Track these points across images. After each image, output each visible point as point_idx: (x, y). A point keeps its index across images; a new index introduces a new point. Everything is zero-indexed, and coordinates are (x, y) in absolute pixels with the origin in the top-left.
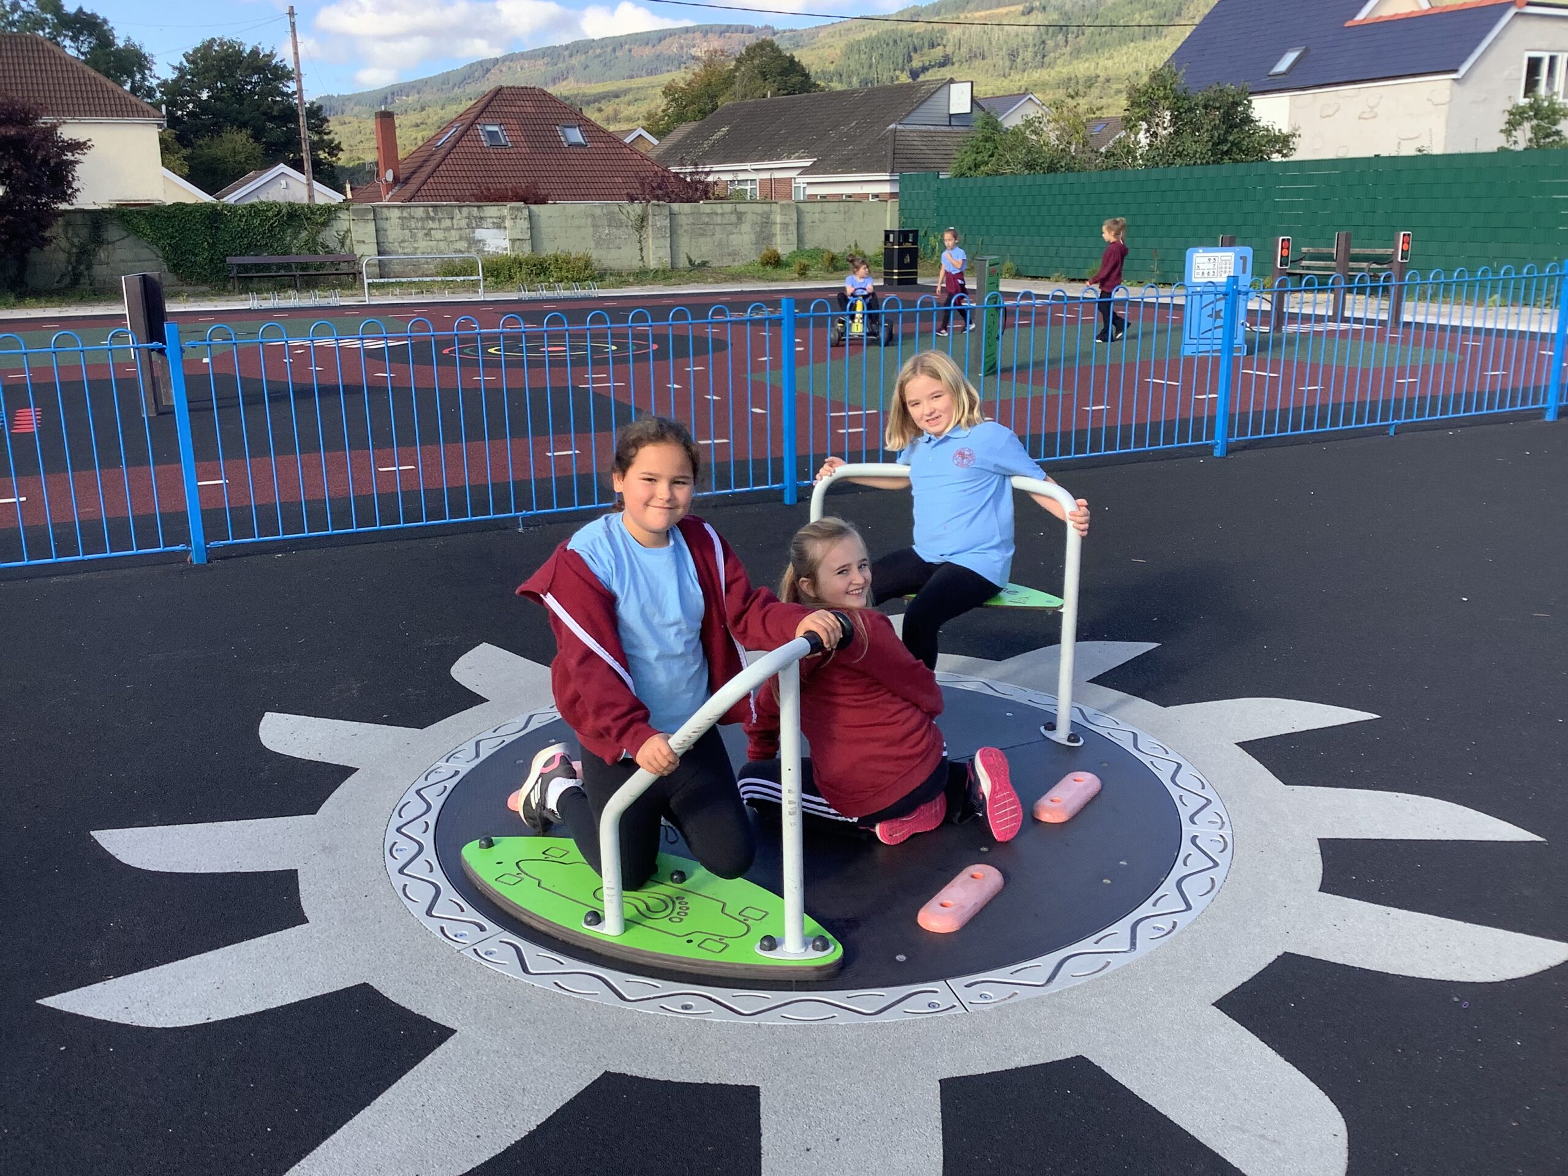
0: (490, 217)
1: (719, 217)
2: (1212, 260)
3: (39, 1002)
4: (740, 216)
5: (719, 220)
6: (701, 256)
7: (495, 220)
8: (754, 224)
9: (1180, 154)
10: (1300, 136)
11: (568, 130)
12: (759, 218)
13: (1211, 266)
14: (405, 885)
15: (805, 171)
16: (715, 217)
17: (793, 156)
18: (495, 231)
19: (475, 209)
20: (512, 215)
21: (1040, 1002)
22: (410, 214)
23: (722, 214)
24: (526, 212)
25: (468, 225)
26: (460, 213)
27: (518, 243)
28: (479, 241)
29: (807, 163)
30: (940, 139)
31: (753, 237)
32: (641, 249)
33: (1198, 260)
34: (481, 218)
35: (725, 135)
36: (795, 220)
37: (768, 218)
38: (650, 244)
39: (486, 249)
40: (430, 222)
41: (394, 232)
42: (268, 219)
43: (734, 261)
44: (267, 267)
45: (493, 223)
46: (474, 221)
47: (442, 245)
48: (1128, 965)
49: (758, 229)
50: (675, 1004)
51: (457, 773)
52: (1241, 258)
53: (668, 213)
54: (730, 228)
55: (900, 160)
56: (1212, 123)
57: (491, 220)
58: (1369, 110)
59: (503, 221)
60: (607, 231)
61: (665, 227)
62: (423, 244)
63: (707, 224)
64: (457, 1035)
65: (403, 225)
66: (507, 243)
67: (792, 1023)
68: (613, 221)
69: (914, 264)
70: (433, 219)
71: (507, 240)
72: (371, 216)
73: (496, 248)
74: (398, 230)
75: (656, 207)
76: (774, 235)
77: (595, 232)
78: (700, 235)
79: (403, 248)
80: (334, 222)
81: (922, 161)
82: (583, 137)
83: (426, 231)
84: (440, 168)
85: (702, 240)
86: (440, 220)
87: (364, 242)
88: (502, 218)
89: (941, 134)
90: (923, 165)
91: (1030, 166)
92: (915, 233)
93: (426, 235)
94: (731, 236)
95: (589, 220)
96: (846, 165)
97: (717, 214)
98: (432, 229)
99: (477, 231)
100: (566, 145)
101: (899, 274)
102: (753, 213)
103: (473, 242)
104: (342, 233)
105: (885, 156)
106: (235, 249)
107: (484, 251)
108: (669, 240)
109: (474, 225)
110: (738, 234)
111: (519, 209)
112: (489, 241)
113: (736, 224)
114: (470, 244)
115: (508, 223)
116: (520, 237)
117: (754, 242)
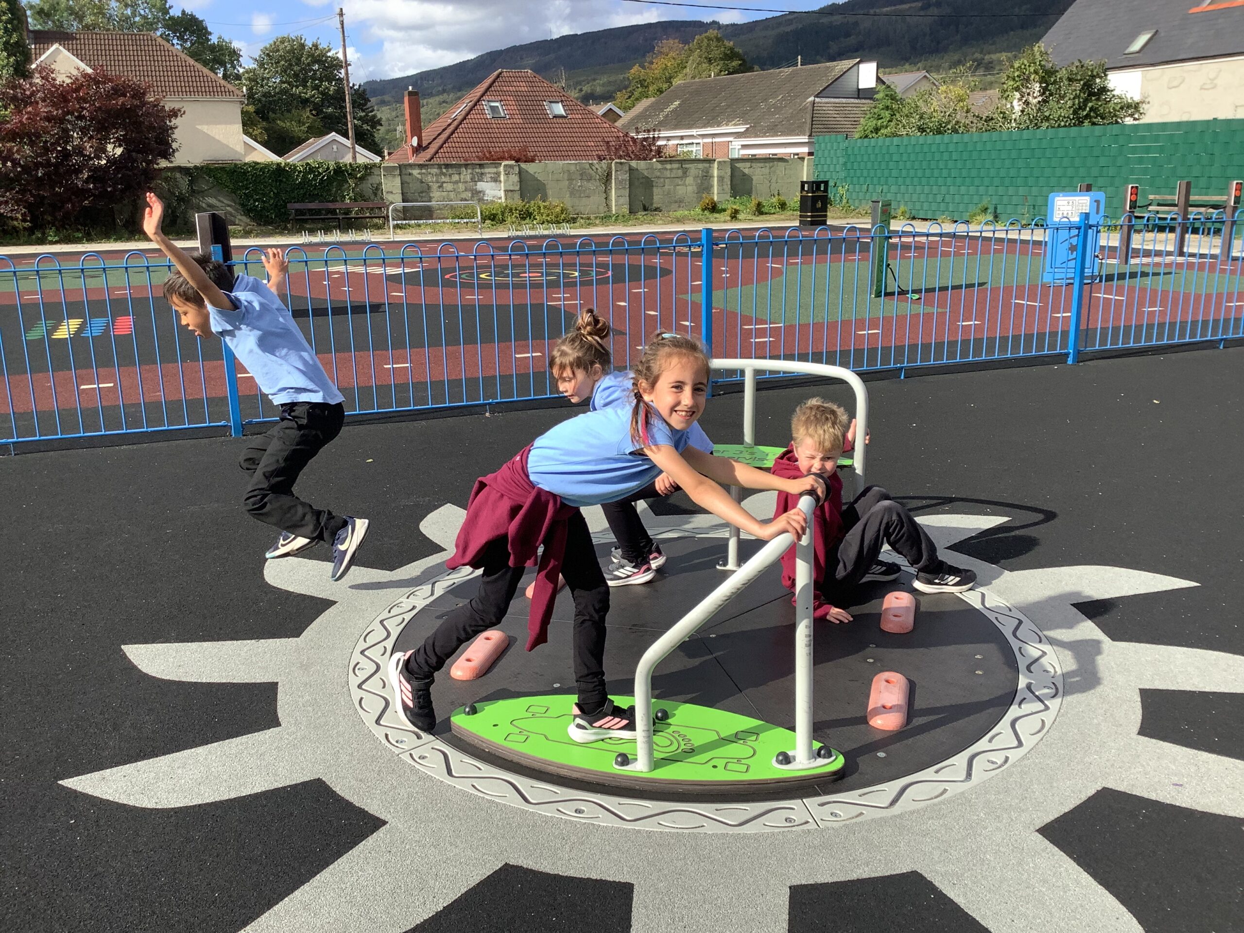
0: (489, 173)
1: (668, 171)
2: (1071, 203)
3: (60, 782)
4: (685, 172)
5: (668, 174)
6: (654, 203)
7: (493, 176)
8: (696, 177)
9: (1047, 119)
10: (1149, 103)
11: (553, 105)
12: (701, 172)
13: (1070, 208)
14: (361, 699)
15: (738, 135)
16: (665, 172)
17: (730, 124)
18: (493, 184)
19: (477, 166)
20: (505, 171)
21: (884, 820)
22: (427, 171)
23: (671, 169)
24: (517, 169)
25: (471, 179)
26: (466, 170)
27: (510, 193)
28: (480, 192)
29: (741, 129)
30: (850, 109)
31: (695, 188)
32: (606, 198)
33: (1059, 203)
34: (482, 174)
35: (676, 108)
36: (729, 173)
37: (707, 173)
38: (613, 193)
39: (486, 198)
40: (443, 177)
41: (414, 185)
42: (320, 174)
43: (680, 206)
44: (318, 212)
45: (491, 177)
46: (476, 176)
47: (452, 195)
48: (963, 793)
49: (699, 181)
50: (568, 810)
51: (414, 608)
52: (1095, 201)
53: (628, 169)
54: (677, 180)
55: (817, 126)
56: (1074, 93)
57: (490, 175)
58: (1209, 82)
59: (499, 176)
60: (579, 184)
61: (625, 180)
62: (436, 194)
63: (659, 177)
64: (387, 826)
65: (421, 179)
66: (502, 194)
67: (667, 830)
68: (584, 175)
69: (824, 209)
70: (445, 175)
71: (501, 191)
72: (398, 172)
73: (494, 197)
74: (418, 183)
75: (618, 165)
76: (712, 186)
77: (570, 184)
78: (653, 185)
79: (422, 197)
80: (369, 178)
81: (833, 126)
82: (565, 110)
83: (439, 184)
84: (454, 136)
85: (654, 190)
86: (450, 176)
87: (392, 193)
88: (498, 174)
89: (851, 105)
90: (835, 130)
91: (922, 129)
92: (826, 183)
93: (440, 187)
94: (678, 187)
95: (566, 176)
96: (773, 130)
97: (666, 169)
98: (444, 182)
99: (479, 183)
100: (551, 117)
101: (812, 216)
102: (696, 169)
103: (476, 193)
104: (375, 186)
105: (805, 123)
106: (294, 198)
107: (484, 200)
108: (628, 190)
109: (476, 179)
110: (683, 185)
111: (511, 166)
112: (487, 192)
113: (682, 177)
114: (473, 194)
115: (502, 178)
116: (512, 189)
117: (696, 192)
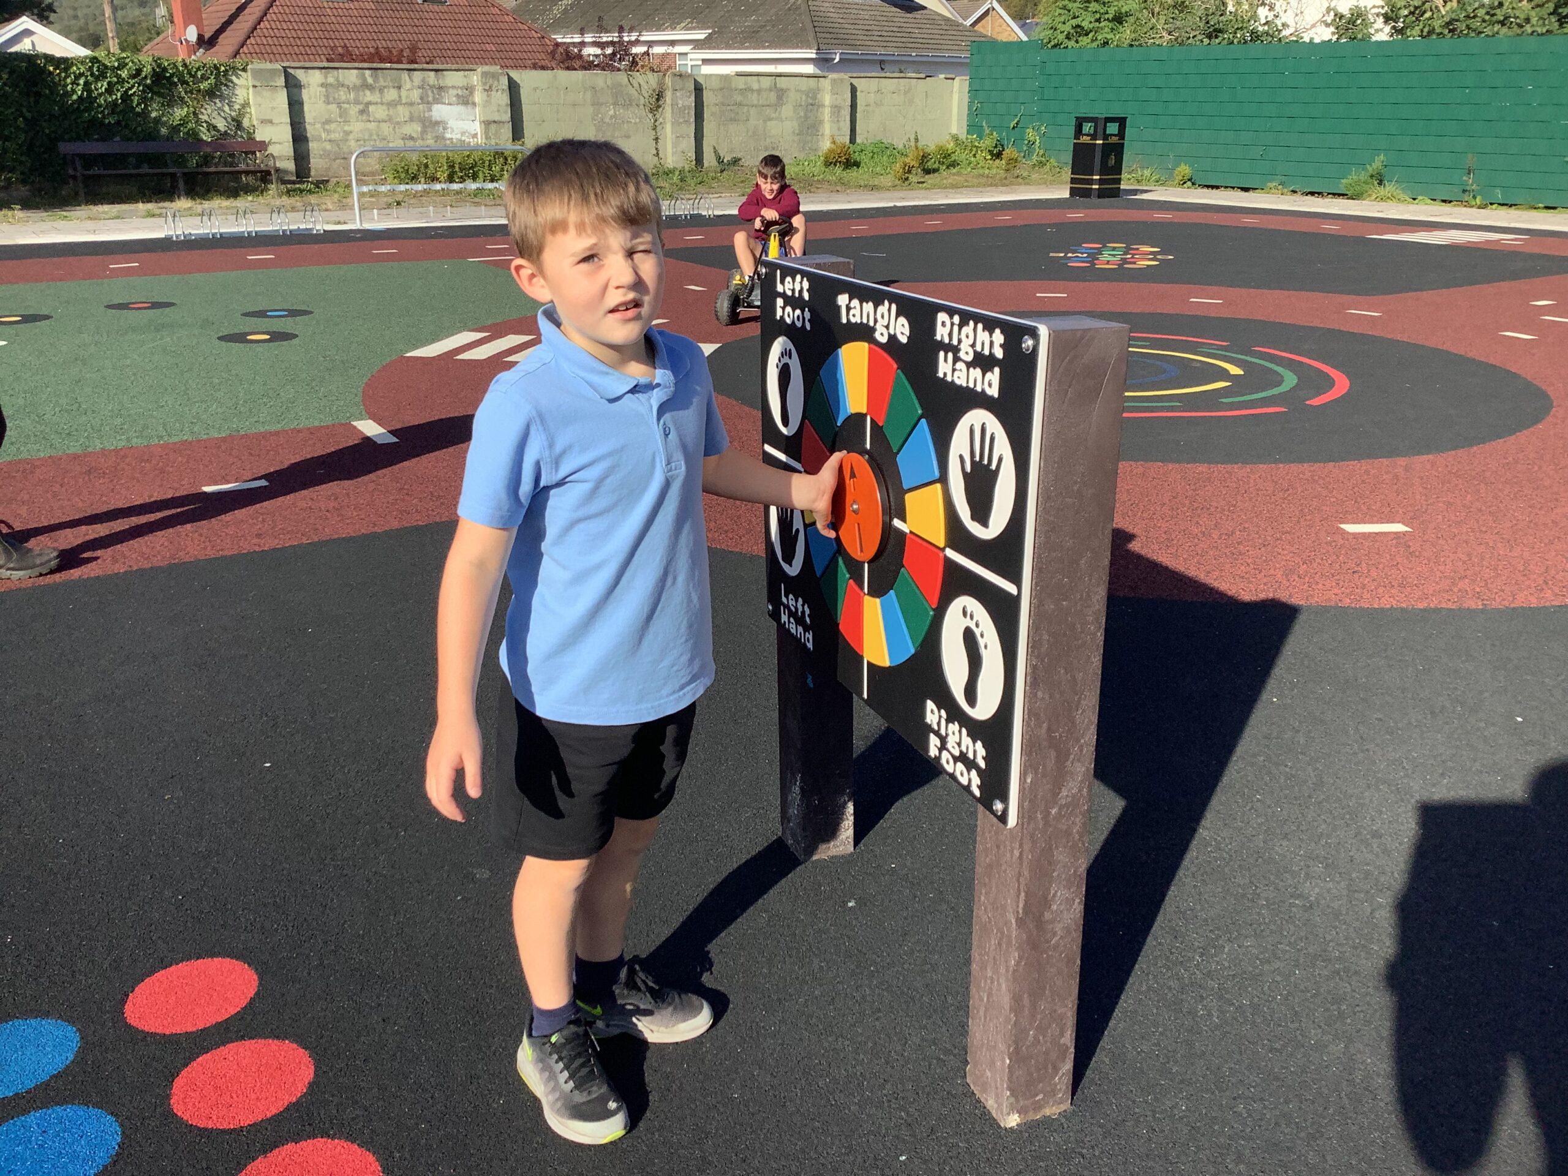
1: (755, 94)
4: (781, 93)
5: (754, 98)
6: (732, 151)
7: (460, 92)
12: (804, 97)
15: (697, 44)
16: (750, 94)
17: (679, 27)
18: (461, 108)
19: (433, 73)
20: (485, 84)
22: (337, 80)
23: (759, 91)
24: (505, 81)
25: (422, 98)
26: (412, 81)
27: (493, 127)
28: (438, 123)
29: (701, 35)
31: (795, 124)
32: (657, 139)
34: (440, 88)
36: (849, 103)
37: (814, 98)
38: (668, 131)
39: (448, 136)
40: (368, 93)
41: (313, 108)
42: (122, 80)
44: (120, 159)
45: (458, 96)
46: (430, 93)
47: (386, 128)
49: (802, 114)
53: (692, 87)
54: (768, 111)
57: (455, 92)
59: (472, 94)
60: (611, 112)
61: (689, 108)
62: (357, 127)
63: (740, 104)
65: (327, 97)
66: (477, 127)
68: (620, 99)
70: (371, 88)
71: (477, 123)
72: (281, 81)
73: (463, 133)
74: (321, 105)
75: (677, 78)
76: (821, 122)
77: (596, 113)
78: (731, 120)
79: (328, 132)
80: (224, 90)
83: (361, 107)
85: (733, 127)
86: (381, 91)
87: (271, 122)
88: (470, 89)
92: (1122, 122)
93: (362, 112)
94: (769, 123)
95: (589, 94)
97: (752, 90)
98: (369, 103)
99: (435, 107)
102: (798, 91)
103: (430, 125)
104: (237, 108)
105: (803, 29)
107: (444, 139)
108: (693, 126)
109: (430, 99)
110: (776, 119)
111: (494, 76)
112: (451, 123)
113: (776, 105)
114: (424, 127)
115: (478, 97)
116: (496, 119)
117: (797, 131)
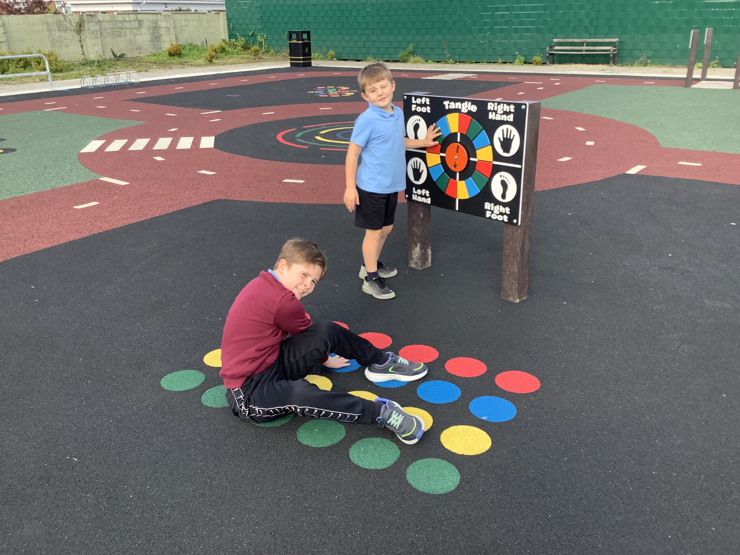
1: (128, 23)
4: (140, 22)
5: (127, 25)
6: (120, 51)
12: (151, 24)
16: (125, 23)
23: (130, 21)
31: (149, 36)
32: (82, 46)
37: (156, 24)
38: (88, 42)
43: (140, 53)
49: (152, 32)
53: (97, 20)
54: (135, 31)
60: (58, 34)
61: (97, 31)
63: (121, 28)
68: (61, 27)
69: (309, 53)
75: (89, 17)
76: (161, 35)
77: (50, 35)
78: (118, 36)
85: (119, 39)
94: (136, 37)
95: (45, 26)
97: (126, 21)
101: (299, 60)
102: (148, 21)
108: (100, 40)
110: (140, 34)
113: (138, 28)
117: (150, 40)
